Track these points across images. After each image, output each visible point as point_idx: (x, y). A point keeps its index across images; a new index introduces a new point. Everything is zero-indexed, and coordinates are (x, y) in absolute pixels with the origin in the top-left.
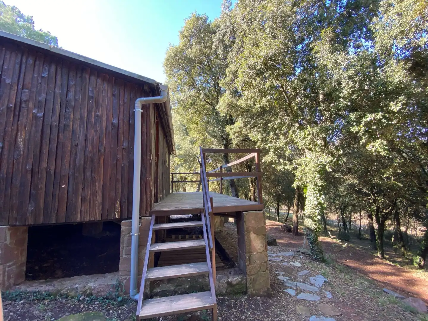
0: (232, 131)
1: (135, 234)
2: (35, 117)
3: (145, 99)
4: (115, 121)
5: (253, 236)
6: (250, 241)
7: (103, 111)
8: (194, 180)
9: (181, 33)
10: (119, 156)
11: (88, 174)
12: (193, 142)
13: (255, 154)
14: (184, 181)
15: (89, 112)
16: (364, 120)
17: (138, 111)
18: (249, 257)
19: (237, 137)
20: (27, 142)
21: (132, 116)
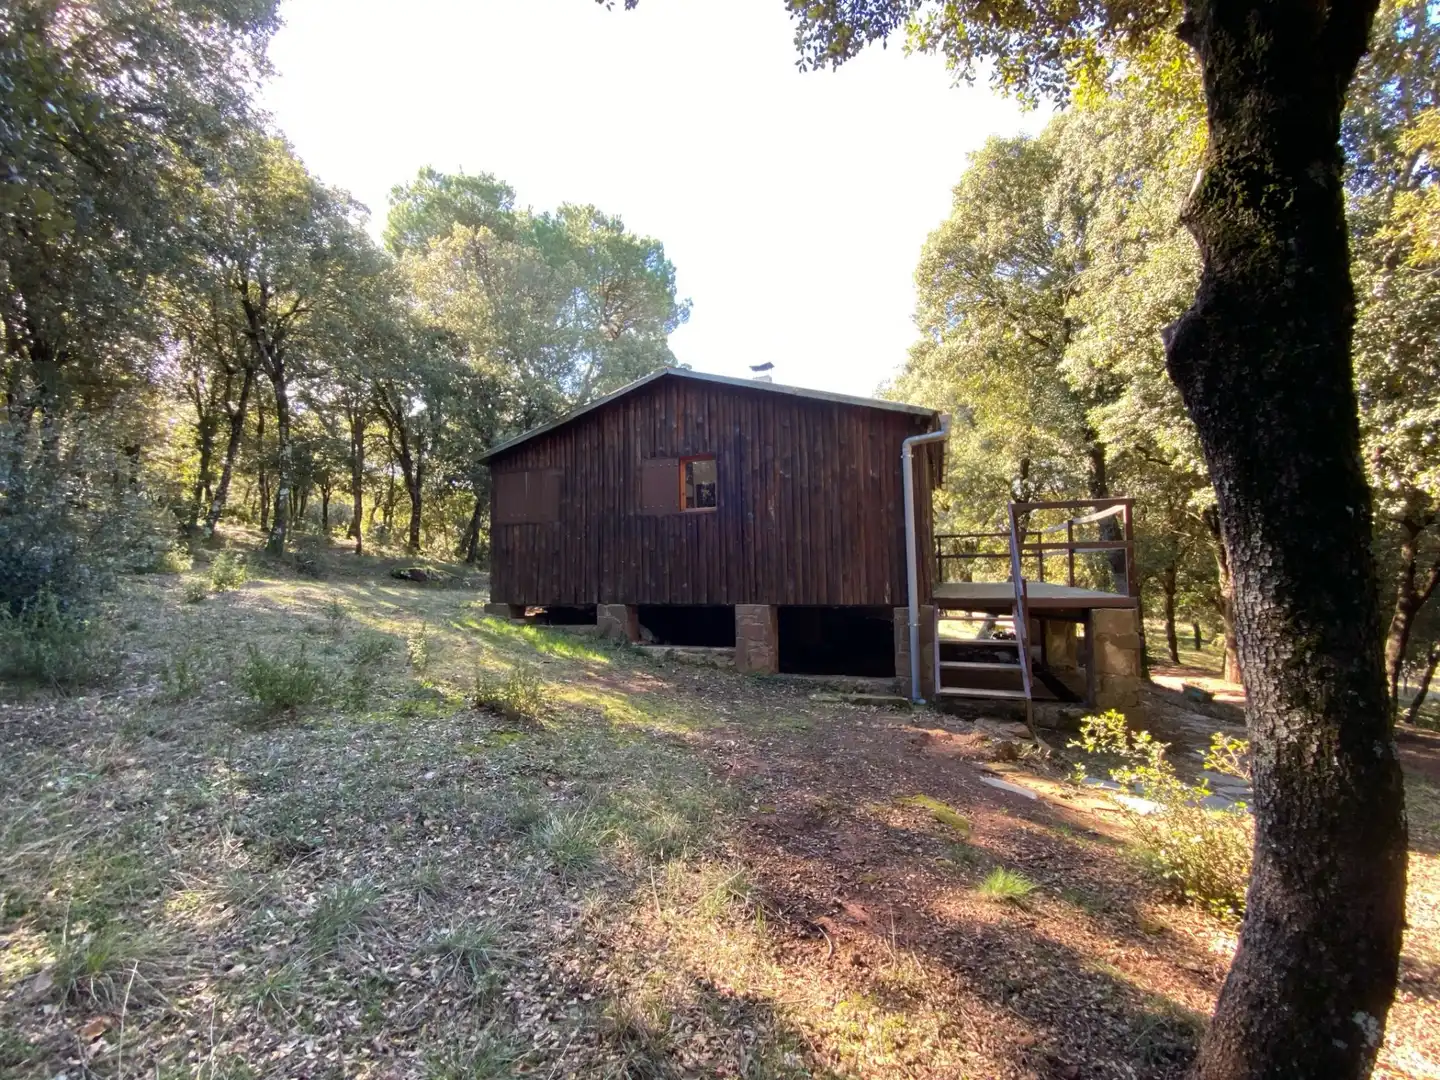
0: (1107, 422)
1: (914, 624)
2: (783, 479)
3: (917, 438)
4: (876, 475)
5: (1109, 648)
6: (1104, 656)
7: (858, 464)
8: (997, 551)
9: (958, 190)
10: (884, 522)
11: (848, 546)
12: (991, 445)
13: (1123, 508)
14: (969, 552)
15: (843, 466)
16: (1401, 423)
17: (908, 456)
18: (1102, 682)
19: (1118, 441)
20: (779, 510)
21: (899, 463)
